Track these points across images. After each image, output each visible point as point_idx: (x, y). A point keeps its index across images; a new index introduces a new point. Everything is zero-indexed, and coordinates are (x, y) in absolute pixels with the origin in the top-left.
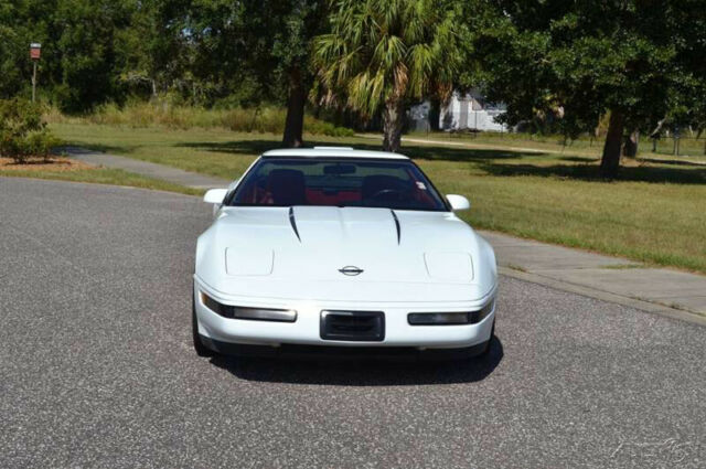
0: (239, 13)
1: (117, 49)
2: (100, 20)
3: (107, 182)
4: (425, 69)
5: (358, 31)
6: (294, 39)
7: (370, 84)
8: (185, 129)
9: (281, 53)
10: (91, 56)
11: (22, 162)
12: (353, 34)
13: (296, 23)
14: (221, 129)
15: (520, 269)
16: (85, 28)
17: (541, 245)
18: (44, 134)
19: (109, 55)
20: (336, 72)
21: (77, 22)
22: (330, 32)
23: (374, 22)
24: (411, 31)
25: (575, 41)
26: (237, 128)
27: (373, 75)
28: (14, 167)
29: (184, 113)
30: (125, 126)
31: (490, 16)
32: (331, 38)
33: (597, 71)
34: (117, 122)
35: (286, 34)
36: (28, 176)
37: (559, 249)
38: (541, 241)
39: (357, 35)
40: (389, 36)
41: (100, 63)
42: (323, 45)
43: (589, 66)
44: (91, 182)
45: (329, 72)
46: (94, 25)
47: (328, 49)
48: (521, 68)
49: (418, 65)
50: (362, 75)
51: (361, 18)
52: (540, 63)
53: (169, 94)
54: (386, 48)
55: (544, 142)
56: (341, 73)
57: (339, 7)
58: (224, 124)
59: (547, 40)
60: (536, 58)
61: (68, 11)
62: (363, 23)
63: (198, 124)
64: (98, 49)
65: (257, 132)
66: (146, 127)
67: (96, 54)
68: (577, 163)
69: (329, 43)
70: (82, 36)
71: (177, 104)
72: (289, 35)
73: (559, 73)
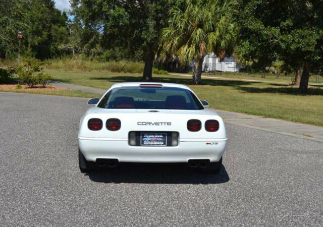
0: (128, 18)
1: (53, 34)
2: (45, 20)
3: (79, 97)
4: (213, 43)
5: (183, 26)
6: (151, 30)
7: (188, 50)
8: (90, 71)
9: (146, 36)
10: (41, 37)
11: (32, 87)
12: (181, 27)
13: (152, 23)
14: (107, 71)
15: (310, 136)
16: (39, 24)
17: (304, 125)
18: (42, 74)
19: (50, 36)
20: (172, 45)
21: (35, 21)
22: (169, 27)
23: (190, 22)
24: (207, 26)
25: (292, 31)
26: (114, 70)
27: (189, 46)
28: (30, 90)
29: (88, 63)
30: (62, 69)
31: (252, 20)
32: (170, 29)
33: (303, 45)
34: (58, 68)
35: (148, 28)
36: (40, 93)
37: (313, 126)
38: (303, 123)
39: (182, 28)
40: (197, 29)
41: (46, 40)
42: (166, 32)
43: (299, 43)
44: (71, 96)
45: (168, 45)
46: (43, 23)
47: (169, 34)
48: (265, 44)
49: (210, 42)
50: (184, 46)
51: (185, 20)
52: (274, 41)
53: (80, 55)
54: (196, 34)
55: (254, 77)
56: (174, 46)
57: (174, 15)
58: (108, 68)
59: (278, 31)
60: (272, 39)
61: (31, 16)
62: (186, 22)
63: (95, 69)
64: (45, 33)
65: (123, 72)
66: (72, 70)
67: (44, 36)
68: (281, 87)
69: (169, 31)
70: (37, 28)
71: (84, 59)
72: (149, 28)
73: (283, 46)
